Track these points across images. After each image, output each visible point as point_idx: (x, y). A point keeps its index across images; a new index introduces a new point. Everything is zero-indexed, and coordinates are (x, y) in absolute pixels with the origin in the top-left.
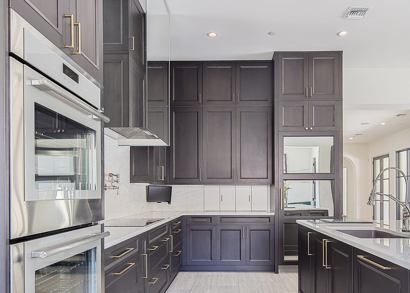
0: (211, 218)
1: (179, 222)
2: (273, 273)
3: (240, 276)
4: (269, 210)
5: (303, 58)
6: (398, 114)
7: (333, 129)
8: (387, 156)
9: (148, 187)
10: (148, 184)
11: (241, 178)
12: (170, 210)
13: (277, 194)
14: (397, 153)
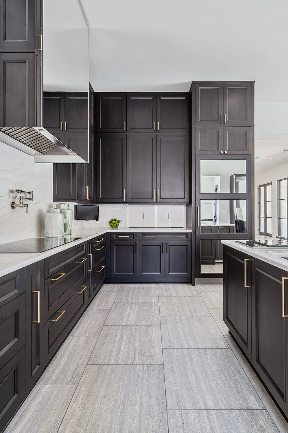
0: (133, 234)
1: (103, 239)
2: (190, 285)
3: (160, 288)
4: (186, 226)
5: (218, 88)
6: (284, 150)
7: (245, 152)
8: (271, 184)
9: (76, 207)
10: (76, 204)
11: (161, 198)
12: (98, 227)
13: (194, 213)
14: (279, 182)
